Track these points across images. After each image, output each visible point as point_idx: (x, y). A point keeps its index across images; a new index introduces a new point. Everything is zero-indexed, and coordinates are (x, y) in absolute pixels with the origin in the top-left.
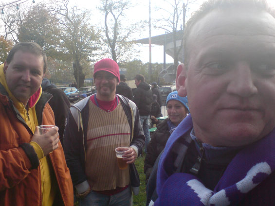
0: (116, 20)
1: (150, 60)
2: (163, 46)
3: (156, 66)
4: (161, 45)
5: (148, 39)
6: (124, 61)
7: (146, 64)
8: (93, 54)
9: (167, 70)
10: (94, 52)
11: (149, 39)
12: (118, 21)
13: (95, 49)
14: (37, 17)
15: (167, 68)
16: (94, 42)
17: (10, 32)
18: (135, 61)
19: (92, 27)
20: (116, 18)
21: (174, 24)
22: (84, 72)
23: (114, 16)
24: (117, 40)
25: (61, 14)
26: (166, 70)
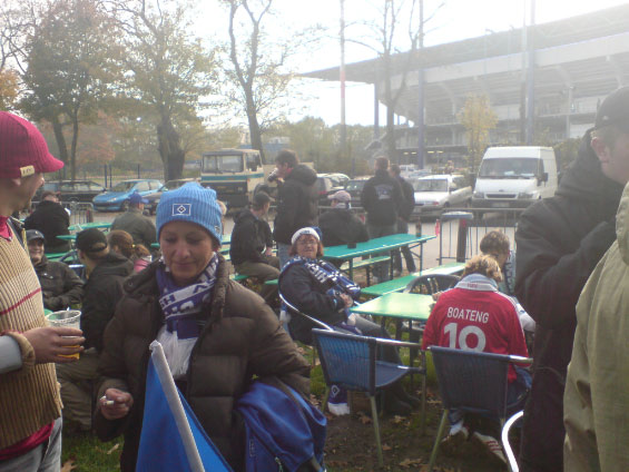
0: (256, 24)
1: (343, 117)
2: (372, 86)
3: (356, 132)
4: (369, 83)
5: (337, 69)
6: (274, 119)
7: (334, 127)
8: (201, 105)
9: (383, 140)
10: (202, 99)
11: (341, 70)
12: (260, 26)
13: (206, 91)
14: (71, 15)
15: (382, 137)
16: (201, 75)
17: (13, 53)
18: (308, 121)
19: (199, 40)
20: (257, 19)
21: (384, 32)
22: (182, 145)
23: (251, 14)
24: (258, 71)
25: (128, 10)
26: (379, 140)
